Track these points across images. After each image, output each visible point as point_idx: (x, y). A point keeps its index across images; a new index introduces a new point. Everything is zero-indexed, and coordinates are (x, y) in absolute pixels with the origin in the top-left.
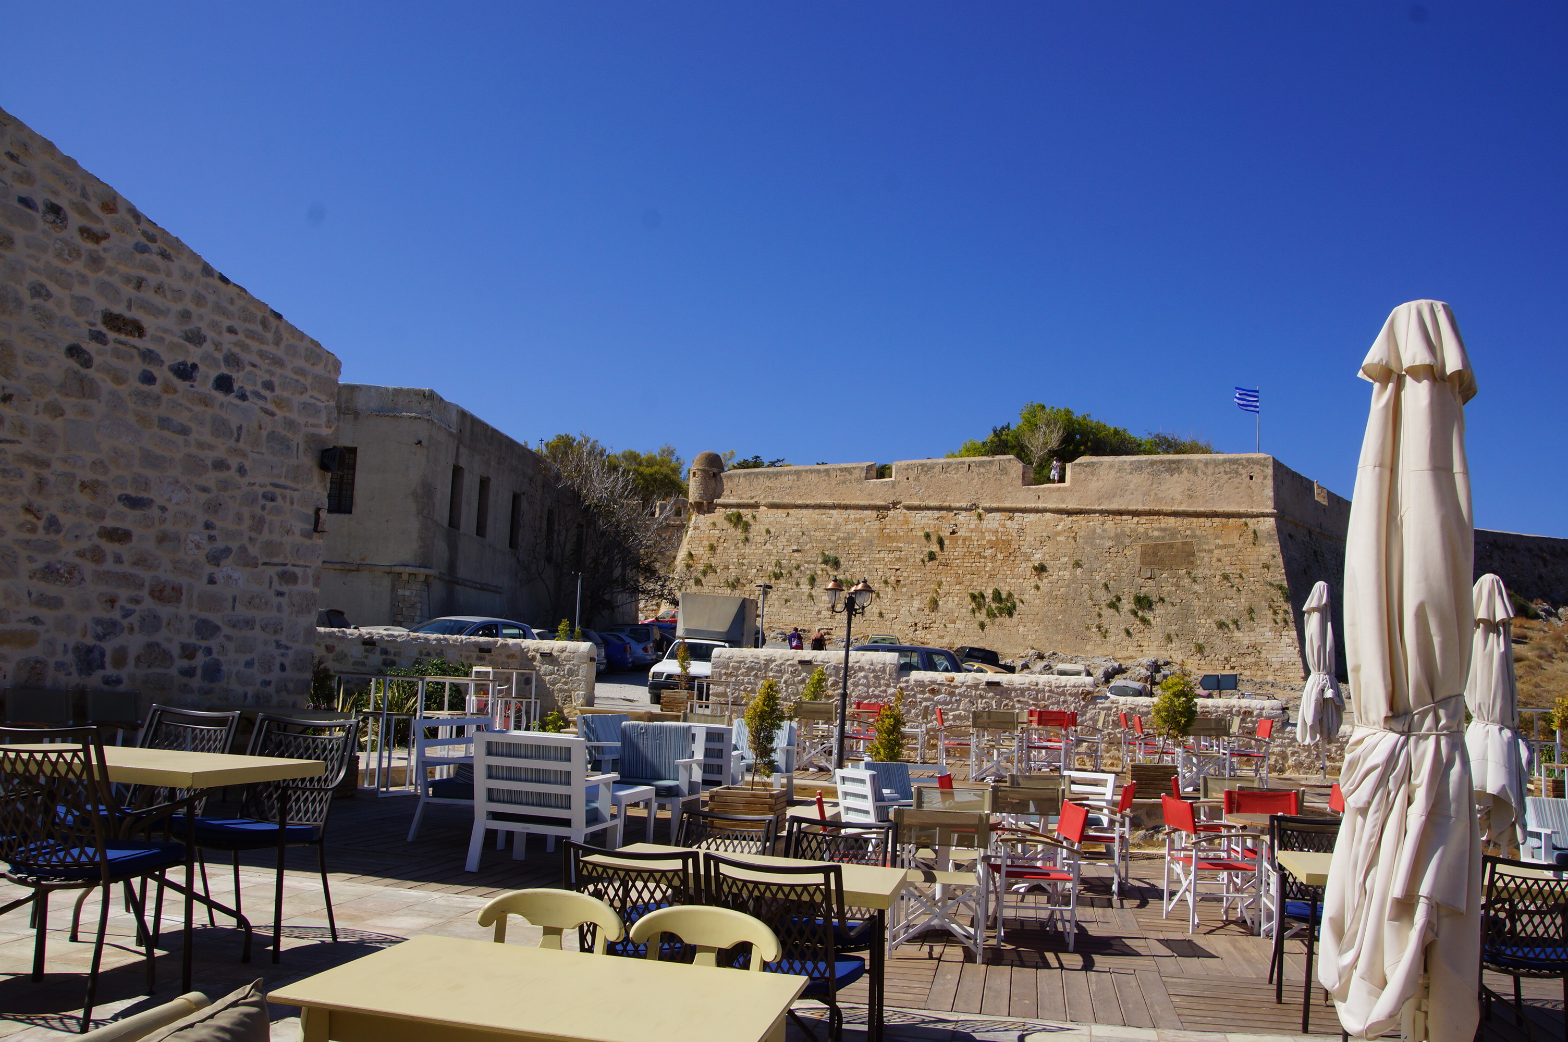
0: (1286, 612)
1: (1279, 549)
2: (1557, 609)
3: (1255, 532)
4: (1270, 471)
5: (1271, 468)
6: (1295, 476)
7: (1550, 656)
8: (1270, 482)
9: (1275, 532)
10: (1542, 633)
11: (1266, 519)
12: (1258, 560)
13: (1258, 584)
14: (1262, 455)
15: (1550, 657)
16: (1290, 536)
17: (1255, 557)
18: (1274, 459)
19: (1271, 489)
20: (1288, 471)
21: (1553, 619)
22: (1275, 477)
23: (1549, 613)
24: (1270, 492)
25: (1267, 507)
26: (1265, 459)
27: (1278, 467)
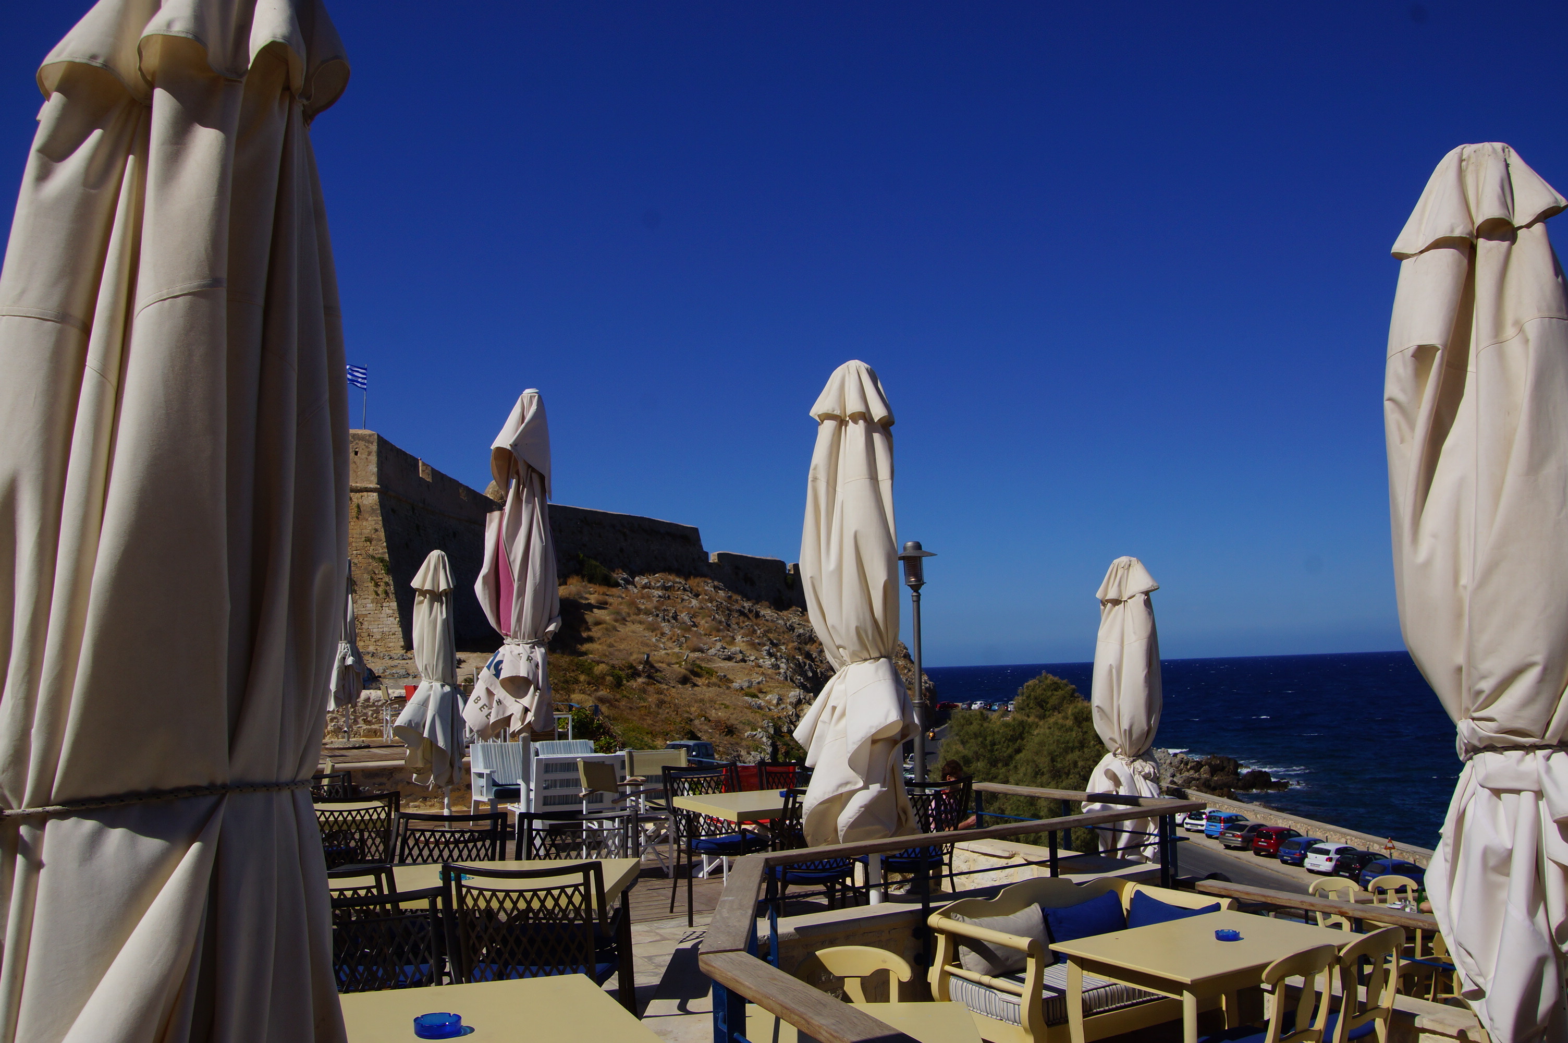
0: (387, 584)
1: (381, 523)
2: (633, 578)
3: (358, 506)
4: (374, 447)
5: (375, 444)
6: (400, 452)
7: (624, 619)
8: (374, 458)
9: (378, 507)
10: (620, 599)
11: (369, 493)
12: (361, 534)
13: (361, 557)
14: (367, 432)
15: (624, 621)
16: (393, 511)
17: (359, 531)
18: (378, 435)
19: (375, 465)
20: (393, 448)
21: (630, 587)
22: (379, 453)
23: (627, 582)
24: (373, 468)
25: (371, 482)
26: (370, 436)
27: (383, 443)
